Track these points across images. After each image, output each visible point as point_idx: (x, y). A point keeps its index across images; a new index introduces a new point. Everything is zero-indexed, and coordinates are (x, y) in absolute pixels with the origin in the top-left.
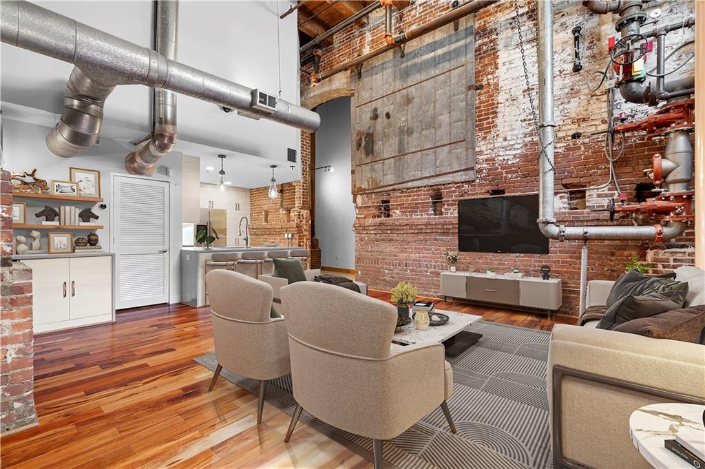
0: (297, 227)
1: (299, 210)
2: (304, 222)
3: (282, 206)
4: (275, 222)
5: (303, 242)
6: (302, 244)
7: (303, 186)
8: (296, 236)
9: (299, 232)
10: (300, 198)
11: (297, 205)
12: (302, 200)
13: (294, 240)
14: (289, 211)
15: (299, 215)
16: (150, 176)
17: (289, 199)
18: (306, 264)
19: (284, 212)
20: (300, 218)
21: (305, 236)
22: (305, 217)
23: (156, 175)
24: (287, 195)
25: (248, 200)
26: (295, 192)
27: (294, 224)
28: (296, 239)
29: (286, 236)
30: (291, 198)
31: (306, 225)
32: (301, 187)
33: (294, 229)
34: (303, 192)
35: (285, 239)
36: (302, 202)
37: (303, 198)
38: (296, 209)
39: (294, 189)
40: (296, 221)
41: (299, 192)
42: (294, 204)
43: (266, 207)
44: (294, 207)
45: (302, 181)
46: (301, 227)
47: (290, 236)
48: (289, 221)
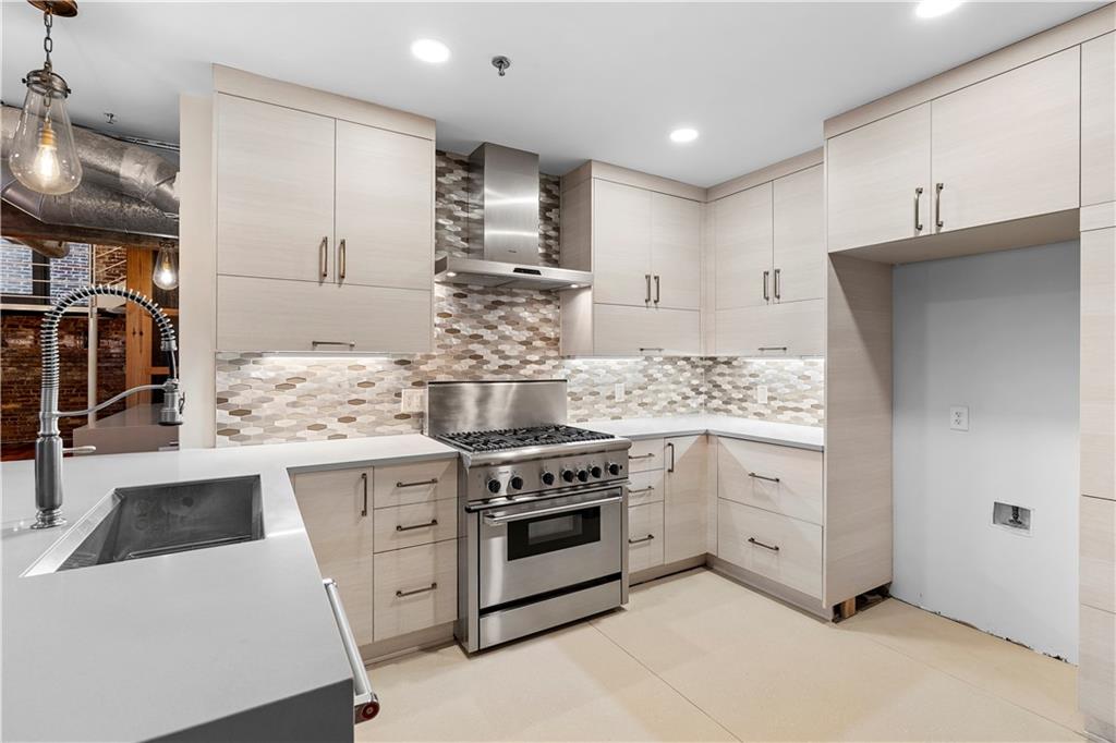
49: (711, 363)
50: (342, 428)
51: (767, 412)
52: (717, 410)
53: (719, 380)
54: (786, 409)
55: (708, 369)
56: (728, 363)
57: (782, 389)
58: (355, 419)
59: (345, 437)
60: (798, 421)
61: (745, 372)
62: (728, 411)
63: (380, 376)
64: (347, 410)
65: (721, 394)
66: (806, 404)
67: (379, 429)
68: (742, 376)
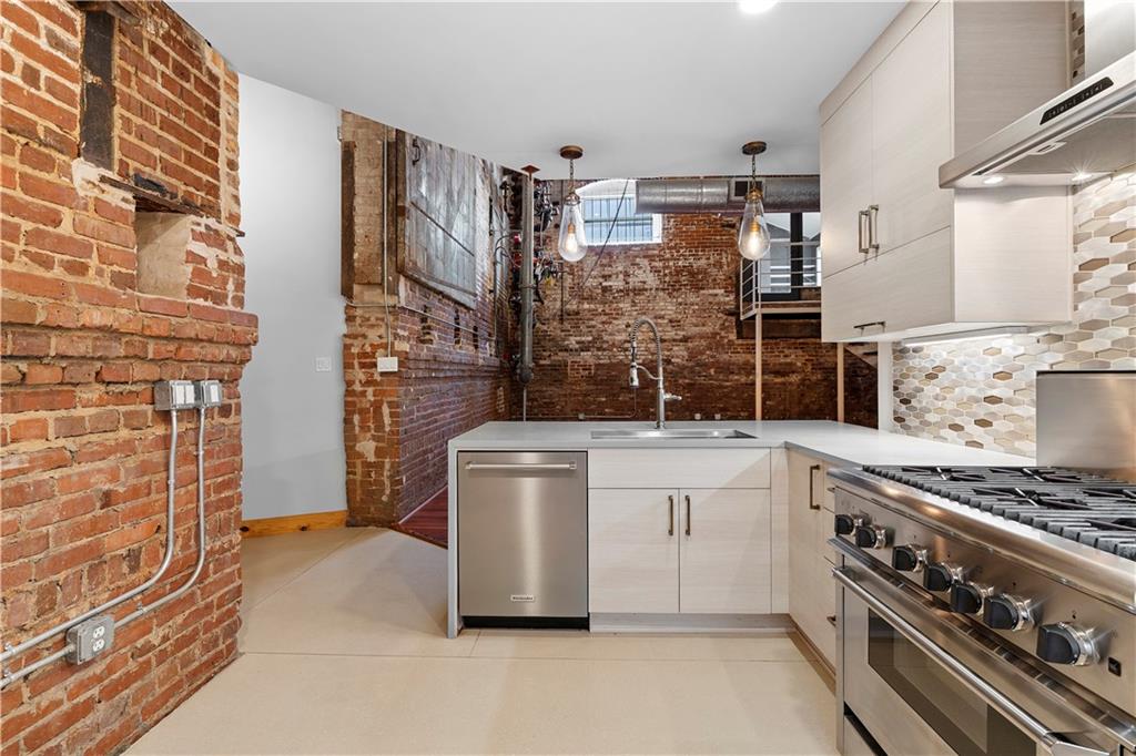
30: (191, 139)
38: (227, 227)
50: (977, 433)
58: (990, 424)
59: (981, 446)
63: (1018, 363)
64: (983, 411)
67: (1017, 444)
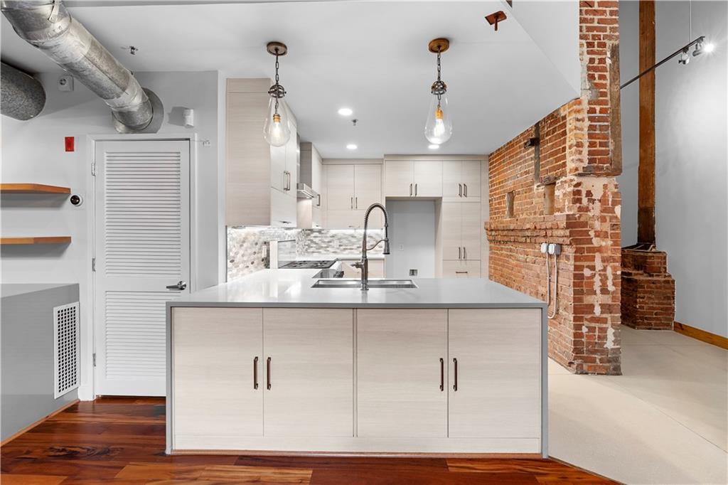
0: (569, 226)
1: (577, 180)
2: (596, 209)
3: (537, 176)
4: (525, 216)
5: (593, 268)
6: (587, 272)
7: (592, 111)
8: (570, 251)
9: (576, 241)
10: (579, 145)
11: (570, 165)
12: (585, 150)
13: (563, 261)
14: (551, 184)
15: (579, 192)
16: (155, 132)
17: (552, 155)
18: (604, 330)
19: (542, 189)
20: (579, 201)
21: (599, 250)
22: (597, 195)
23: (167, 129)
24: (546, 147)
25: (486, 175)
26: (564, 133)
27: (560, 217)
28: (568, 258)
29: (544, 247)
30: (557, 152)
31: (603, 220)
32: (585, 115)
33: (561, 232)
34: (591, 127)
35: (542, 255)
36: (585, 156)
37: (592, 145)
38: (570, 177)
39: (564, 125)
40: (570, 209)
41: (577, 131)
42: (564, 165)
43: (509, 185)
44: (564, 174)
45: (585, 99)
46: (585, 224)
47: (552, 249)
48: (551, 212)
49: (309, 232)
51: (338, 251)
52: (313, 252)
53: (315, 240)
54: (347, 249)
55: (308, 235)
56: (320, 232)
57: (345, 241)
60: (352, 253)
61: (328, 235)
62: (319, 252)
65: (315, 245)
66: (355, 247)
68: (326, 237)
